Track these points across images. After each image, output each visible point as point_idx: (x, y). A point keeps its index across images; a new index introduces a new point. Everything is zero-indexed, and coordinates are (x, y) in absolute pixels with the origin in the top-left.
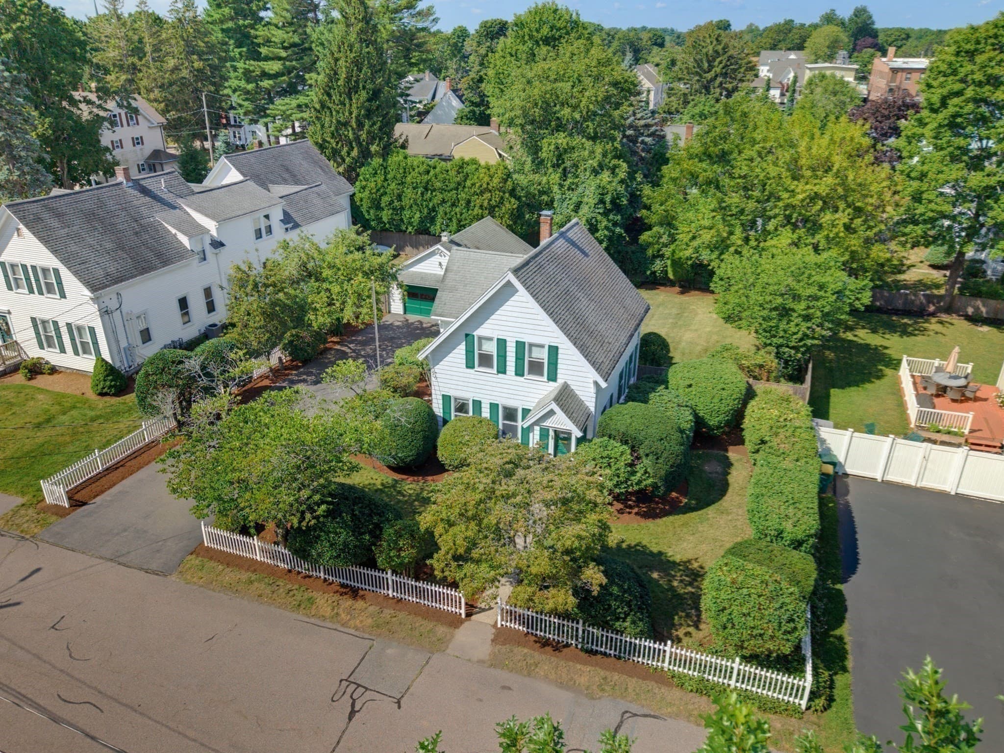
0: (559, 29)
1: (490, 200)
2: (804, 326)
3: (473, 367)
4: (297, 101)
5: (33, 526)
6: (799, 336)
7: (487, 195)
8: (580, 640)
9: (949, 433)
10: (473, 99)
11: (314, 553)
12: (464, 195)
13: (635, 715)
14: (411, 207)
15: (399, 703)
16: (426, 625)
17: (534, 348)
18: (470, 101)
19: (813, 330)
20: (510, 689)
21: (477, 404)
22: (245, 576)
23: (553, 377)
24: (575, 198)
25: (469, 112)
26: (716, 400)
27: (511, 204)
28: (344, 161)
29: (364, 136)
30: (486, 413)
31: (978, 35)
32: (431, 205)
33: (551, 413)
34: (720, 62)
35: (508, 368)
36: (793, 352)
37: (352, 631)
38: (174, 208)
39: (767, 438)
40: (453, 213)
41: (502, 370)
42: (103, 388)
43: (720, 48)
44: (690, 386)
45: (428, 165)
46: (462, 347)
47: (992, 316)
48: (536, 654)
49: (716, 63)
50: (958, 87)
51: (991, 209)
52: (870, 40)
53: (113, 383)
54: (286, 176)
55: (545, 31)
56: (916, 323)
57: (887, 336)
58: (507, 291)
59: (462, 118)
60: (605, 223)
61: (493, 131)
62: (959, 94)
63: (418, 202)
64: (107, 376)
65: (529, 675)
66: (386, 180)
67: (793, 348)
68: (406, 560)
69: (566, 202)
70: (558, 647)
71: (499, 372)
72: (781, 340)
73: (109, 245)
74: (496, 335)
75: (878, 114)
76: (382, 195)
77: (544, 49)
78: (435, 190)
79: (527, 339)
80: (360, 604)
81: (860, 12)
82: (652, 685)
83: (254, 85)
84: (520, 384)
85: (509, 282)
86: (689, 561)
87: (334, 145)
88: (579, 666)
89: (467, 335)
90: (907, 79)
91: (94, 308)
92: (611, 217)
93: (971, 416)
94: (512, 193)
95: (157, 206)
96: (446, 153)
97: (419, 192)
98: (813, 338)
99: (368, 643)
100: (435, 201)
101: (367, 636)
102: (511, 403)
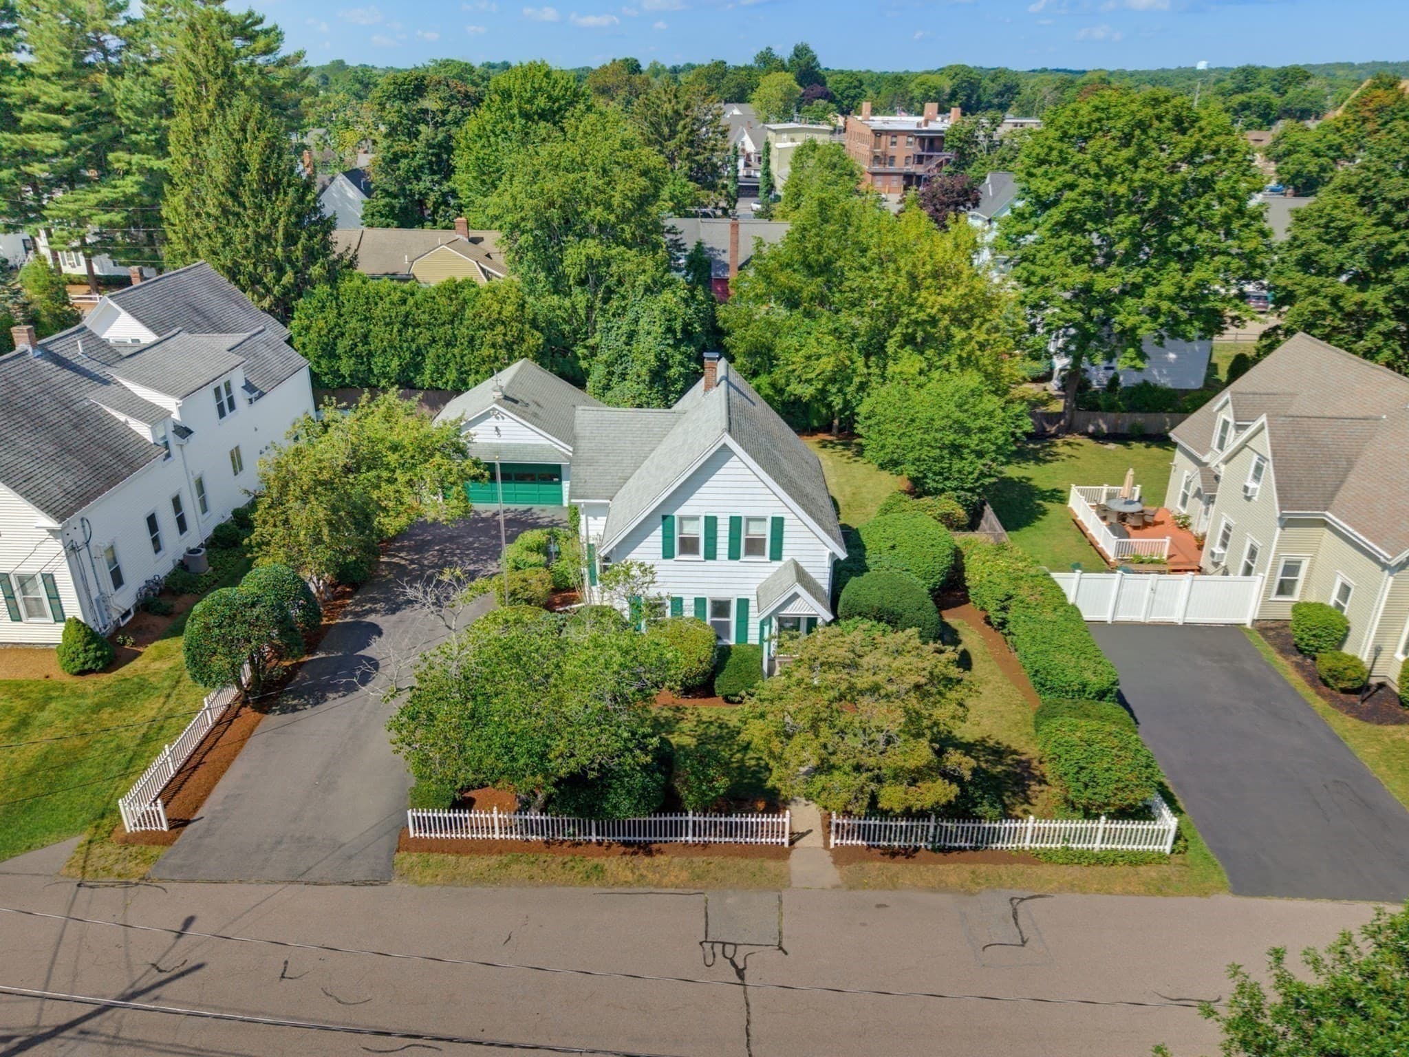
0: (557, 100)
1: (505, 335)
2: (979, 464)
3: (672, 557)
4: (98, 196)
5: (132, 865)
6: (975, 475)
7: (500, 329)
8: (931, 839)
9: (1152, 562)
10: (387, 186)
11: (606, 805)
12: (464, 330)
13: (1022, 900)
14: (384, 351)
15: (781, 948)
16: (752, 864)
17: (751, 523)
18: (385, 190)
19: (990, 467)
20: (885, 906)
21: (677, 603)
22: (494, 860)
23: (776, 555)
24: (625, 328)
25: (384, 206)
26: (929, 559)
27: (535, 339)
28: (269, 291)
29: (299, 253)
30: (689, 612)
31: (1080, 118)
32: (414, 347)
33: (795, 596)
34: (684, 127)
35: (718, 552)
36: (969, 494)
37: (672, 890)
38: (106, 382)
39: (1012, 592)
40: (449, 356)
41: (711, 554)
42: (85, 663)
43: (681, 107)
44: (893, 547)
45: (403, 291)
46: (659, 532)
47: (1112, 431)
48: (890, 865)
49: (679, 128)
50: (1069, 178)
51: (1118, 313)
52: (819, 89)
53: (99, 653)
54: (198, 319)
55: (541, 102)
56: (1043, 447)
57: (1023, 465)
58: (724, 453)
59: (373, 215)
60: (679, 357)
61: (461, 237)
62: (1072, 187)
63: (397, 344)
64: (89, 643)
65: (895, 887)
66: (340, 315)
67: (969, 490)
68: (721, 791)
69: (613, 333)
70: (909, 853)
71: (707, 558)
72: (956, 483)
73: (50, 449)
74: (703, 513)
75: (935, 201)
76: (336, 337)
77: (543, 128)
78: (418, 325)
79: (743, 512)
80: (660, 860)
81: (801, 52)
82: (1019, 867)
83: (13, 171)
84: (735, 569)
85: (725, 445)
86: (984, 740)
87: (251, 268)
88: (941, 867)
89: (664, 517)
90: (893, 143)
91: (57, 546)
92: (683, 349)
93: (1168, 540)
94: (534, 324)
95: (85, 383)
96: (403, 272)
97: (395, 330)
98: (990, 476)
99: (702, 897)
100: (421, 341)
101: (692, 891)
102: (722, 595)
